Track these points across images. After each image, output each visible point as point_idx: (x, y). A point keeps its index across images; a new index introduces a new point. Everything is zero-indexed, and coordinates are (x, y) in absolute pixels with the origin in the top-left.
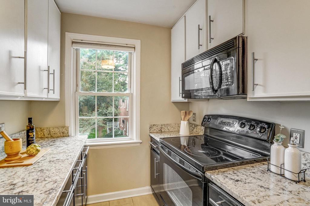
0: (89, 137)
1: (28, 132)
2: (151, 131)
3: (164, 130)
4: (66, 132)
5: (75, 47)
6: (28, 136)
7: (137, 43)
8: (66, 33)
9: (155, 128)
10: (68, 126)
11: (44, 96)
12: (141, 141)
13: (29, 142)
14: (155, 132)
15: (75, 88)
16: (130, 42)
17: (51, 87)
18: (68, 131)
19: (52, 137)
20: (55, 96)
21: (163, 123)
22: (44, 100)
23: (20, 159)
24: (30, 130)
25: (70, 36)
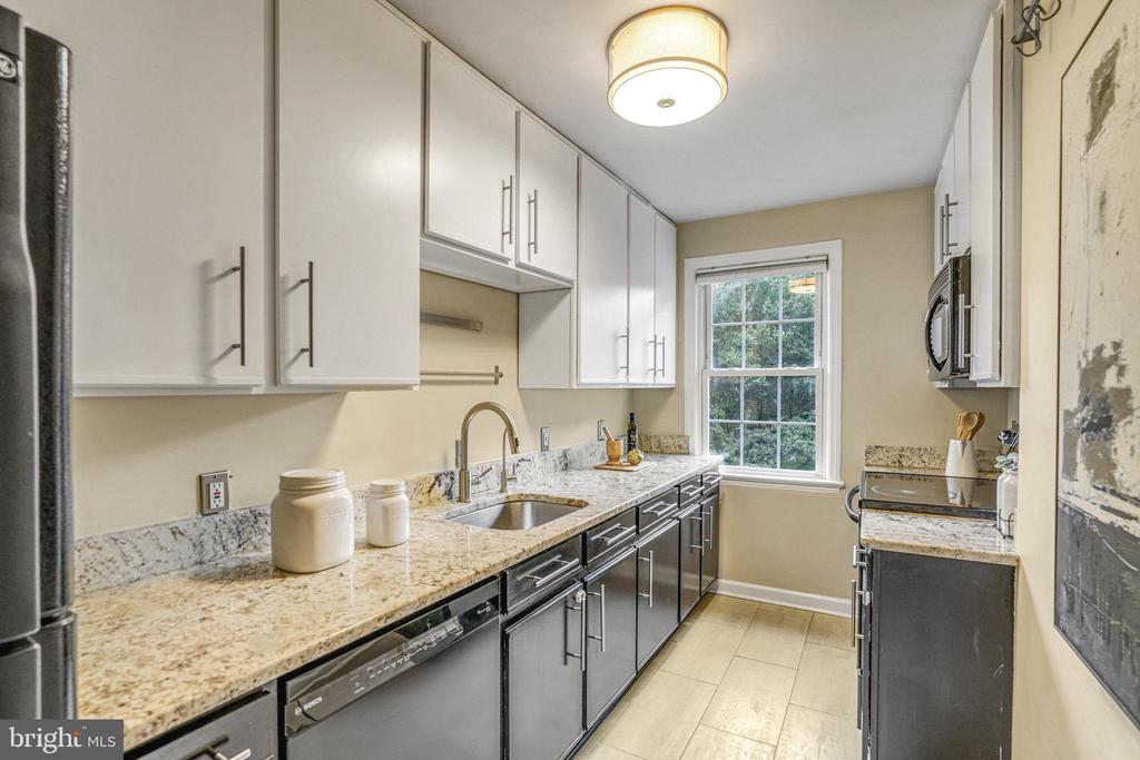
0: (728, 461)
1: (629, 432)
2: (870, 462)
3: (909, 463)
4: (685, 446)
5: (702, 282)
6: (630, 439)
7: (834, 249)
8: (686, 260)
9: (880, 454)
10: (689, 434)
11: (649, 381)
12: (842, 483)
13: (631, 446)
14: (879, 463)
15: (702, 364)
16: (815, 249)
17: (659, 366)
18: (687, 443)
19: (662, 452)
20: (668, 380)
21: (906, 445)
22: (650, 387)
23: (621, 465)
24: (632, 430)
25: (692, 265)
